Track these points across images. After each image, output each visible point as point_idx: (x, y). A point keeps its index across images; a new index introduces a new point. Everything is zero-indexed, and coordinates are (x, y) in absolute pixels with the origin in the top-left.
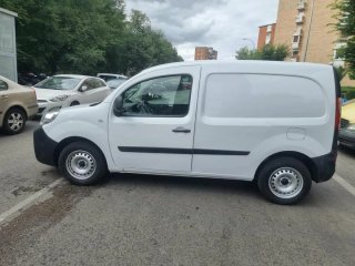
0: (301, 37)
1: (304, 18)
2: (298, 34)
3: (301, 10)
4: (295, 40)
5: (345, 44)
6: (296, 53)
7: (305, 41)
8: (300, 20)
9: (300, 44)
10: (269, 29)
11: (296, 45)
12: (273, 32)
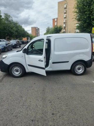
0: (66, 22)
1: (66, 16)
2: (65, 21)
3: (65, 13)
4: (64, 24)
5: (78, 24)
6: (65, 28)
7: (67, 24)
8: (65, 17)
9: (66, 25)
10: (56, 20)
11: (64, 25)
12: (57, 21)
